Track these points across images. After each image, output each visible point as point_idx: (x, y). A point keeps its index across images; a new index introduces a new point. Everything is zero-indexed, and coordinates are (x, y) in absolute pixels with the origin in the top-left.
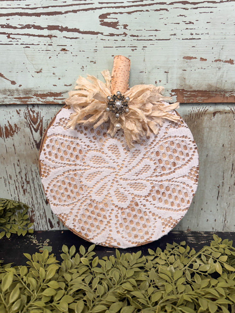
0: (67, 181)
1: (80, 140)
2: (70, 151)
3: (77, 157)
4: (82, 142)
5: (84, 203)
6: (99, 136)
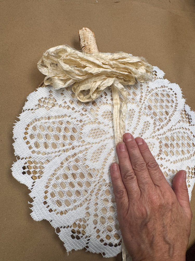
0: (69, 173)
1: (69, 117)
2: (62, 134)
3: (72, 138)
4: (72, 118)
5: (100, 192)
6: (89, 106)
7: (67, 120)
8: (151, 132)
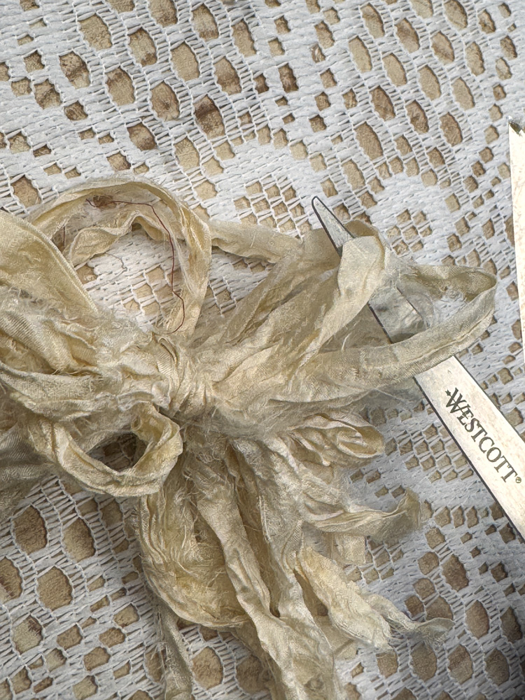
1: (36, 153)
4: (54, 168)
5: (117, 648)
6: (173, 123)
7: (20, 170)
8: (489, 371)
